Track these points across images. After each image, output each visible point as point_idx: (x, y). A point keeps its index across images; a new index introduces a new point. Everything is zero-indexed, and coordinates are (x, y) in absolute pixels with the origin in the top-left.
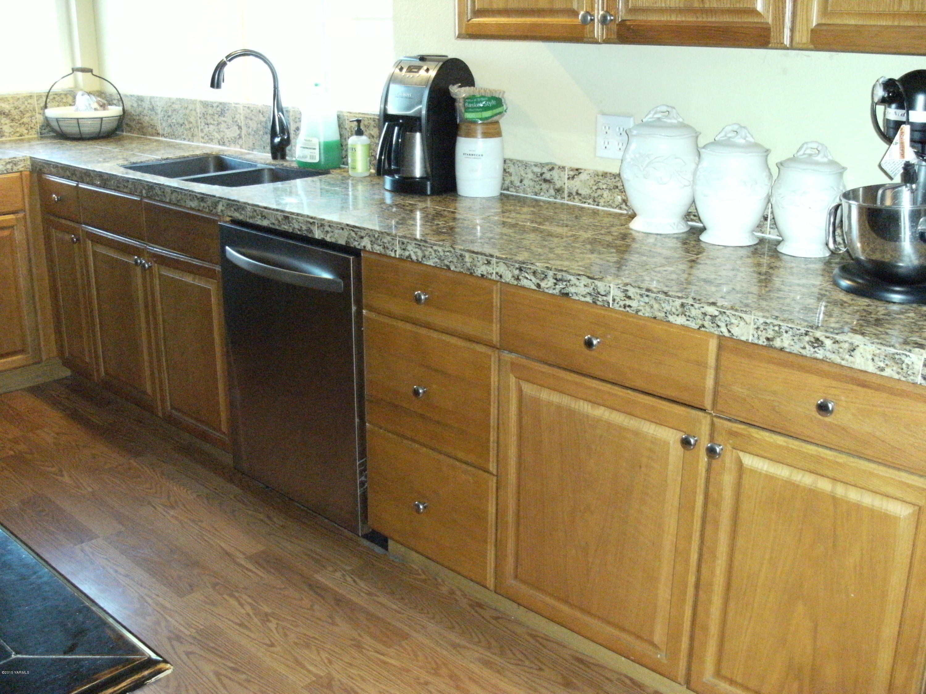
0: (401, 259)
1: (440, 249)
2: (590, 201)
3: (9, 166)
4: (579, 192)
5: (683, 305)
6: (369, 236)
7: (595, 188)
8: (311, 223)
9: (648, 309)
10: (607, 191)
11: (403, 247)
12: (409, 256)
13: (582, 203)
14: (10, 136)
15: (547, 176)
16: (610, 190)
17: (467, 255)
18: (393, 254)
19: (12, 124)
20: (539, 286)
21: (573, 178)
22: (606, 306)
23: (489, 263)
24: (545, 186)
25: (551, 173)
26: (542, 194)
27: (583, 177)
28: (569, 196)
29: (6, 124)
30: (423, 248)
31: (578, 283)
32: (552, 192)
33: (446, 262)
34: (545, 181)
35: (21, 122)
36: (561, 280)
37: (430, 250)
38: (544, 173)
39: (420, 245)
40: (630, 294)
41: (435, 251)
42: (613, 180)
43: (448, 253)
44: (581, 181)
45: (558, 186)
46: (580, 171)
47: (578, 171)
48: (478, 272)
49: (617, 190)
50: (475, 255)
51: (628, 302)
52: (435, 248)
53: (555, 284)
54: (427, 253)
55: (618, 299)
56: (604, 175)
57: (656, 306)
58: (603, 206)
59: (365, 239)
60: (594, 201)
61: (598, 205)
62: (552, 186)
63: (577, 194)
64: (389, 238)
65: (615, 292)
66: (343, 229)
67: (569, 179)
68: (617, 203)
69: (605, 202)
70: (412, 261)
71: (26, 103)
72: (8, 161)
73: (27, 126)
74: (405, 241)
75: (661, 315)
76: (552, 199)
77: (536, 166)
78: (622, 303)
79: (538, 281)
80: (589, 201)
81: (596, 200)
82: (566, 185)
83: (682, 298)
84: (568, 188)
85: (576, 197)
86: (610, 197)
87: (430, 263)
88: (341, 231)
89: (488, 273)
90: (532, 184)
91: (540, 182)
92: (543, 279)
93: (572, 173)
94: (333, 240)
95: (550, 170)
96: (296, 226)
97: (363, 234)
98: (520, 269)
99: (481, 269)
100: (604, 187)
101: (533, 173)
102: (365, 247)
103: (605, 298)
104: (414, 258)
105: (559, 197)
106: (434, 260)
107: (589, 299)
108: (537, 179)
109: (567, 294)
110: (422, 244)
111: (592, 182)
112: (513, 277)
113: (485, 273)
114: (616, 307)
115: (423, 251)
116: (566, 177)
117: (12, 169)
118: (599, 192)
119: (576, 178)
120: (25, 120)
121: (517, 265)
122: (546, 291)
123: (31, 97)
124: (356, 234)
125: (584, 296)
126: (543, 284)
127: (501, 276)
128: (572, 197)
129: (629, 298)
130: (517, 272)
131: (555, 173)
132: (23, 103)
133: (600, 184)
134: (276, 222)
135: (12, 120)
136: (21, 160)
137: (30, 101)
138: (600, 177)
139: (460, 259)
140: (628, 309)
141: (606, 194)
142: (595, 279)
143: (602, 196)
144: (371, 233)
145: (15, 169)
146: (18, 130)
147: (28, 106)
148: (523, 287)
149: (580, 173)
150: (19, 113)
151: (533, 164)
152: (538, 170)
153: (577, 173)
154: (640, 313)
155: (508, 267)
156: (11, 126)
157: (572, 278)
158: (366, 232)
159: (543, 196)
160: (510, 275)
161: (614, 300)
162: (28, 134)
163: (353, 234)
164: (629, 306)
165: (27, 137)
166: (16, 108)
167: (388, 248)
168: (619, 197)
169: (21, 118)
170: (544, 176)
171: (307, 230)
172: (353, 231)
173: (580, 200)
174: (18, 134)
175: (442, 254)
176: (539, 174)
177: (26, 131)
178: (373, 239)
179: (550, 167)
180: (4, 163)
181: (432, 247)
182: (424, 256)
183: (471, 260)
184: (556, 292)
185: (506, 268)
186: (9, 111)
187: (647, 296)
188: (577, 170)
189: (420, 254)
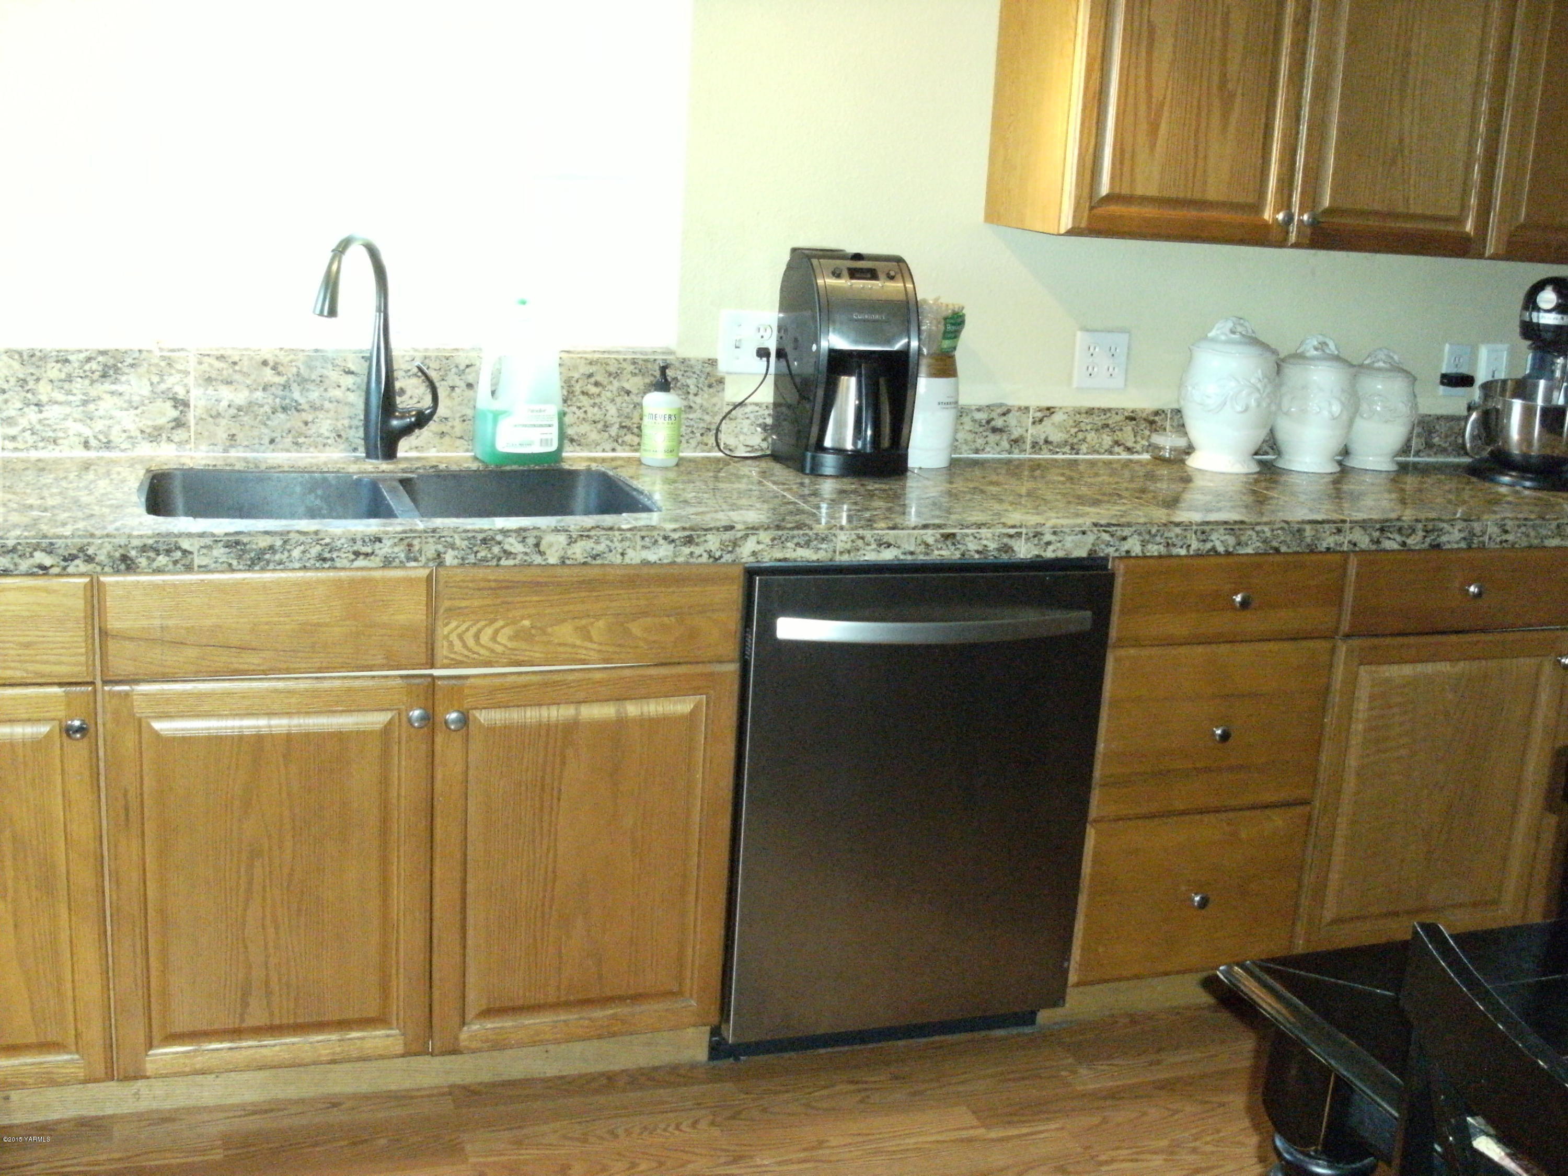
0: (1199, 555)
1: (1266, 529)
2: (1067, 449)
4: (1050, 439)
5: (1558, 526)
6: (1140, 534)
7: (1073, 431)
8: (1011, 536)
9: (1524, 539)
10: (1093, 433)
11: (1203, 537)
12: (1214, 549)
13: (1053, 454)
15: (999, 423)
16: (1097, 430)
17: (1308, 527)
18: (1183, 552)
20: (1404, 544)
21: (1041, 421)
22: (1482, 547)
23: (1339, 531)
24: (993, 438)
25: (1005, 418)
26: (988, 449)
27: (1058, 418)
28: (1033, 447)
30: (1238, 532)
31: (1451, 530)
32: (1005, 444)
33: (1275, 544)
34: (995, 430)
36: (1433, 530)
37: (1250, 532)
38: (993, 419)
39: (1232, 529)
40: (1508, 528)
41: (1257, 533)
42: (1103, 417)
43: (1279, 532)
44: (1053, 424)
45: (1016, 434)
46: (1052, 410)
47: (1050, 411)
48: (1323, 546)
49: (1108, 429)
50: (1319, 526)
51: (1504, 537)
52: (1258, 528)
53: (1425, 537)
54: (1243, 538)
55: (1494, 536)
56: (1090, 412)
57: (1532, 534)
58: (1087, 453)
59: (1129, 540)
60: (1072, 449)
61: (1077, 453)
62: (1005, 437)
63: (1047, 442)
64: (1178, 530)
65: (1493, 530)
66: (1084, 533)
67: (1034, 423)
68: (1106, 447)
69: (1087, 448)
70: (1217, 553)
74: (1207, 528)
75: (1536, 542)
76: (1005, 456)
77: (979, 410)
78: (1498, 540)
79: (1404, 539)
80: (1064, 450)
81: (1076, 447)
82: (1030, 431)
83: (1558, 519)
84: (1032, 436)
85: (1044, 447)
86: (1096, 441)
87: (1249, 550)
88: (1080, 536)
89: (1336, 544)
90: (970, 437)
91: (985, 434)
92: (1410, 535)
93: (1039, 415)
94: (1061, 554)
95: (1004, 414)
96: (972, 546)
97: (1126, 532)
98: (1382, 530)
99: (1329, 541)
100: (1089, 427)
101: (974, 421)
102: (1128, 552)
103: (1481, 539)
104: (1221, 549)
105: (1017, 451)
106: (1254, 546)
107: (1463, 545)
108: (981, 429)
109: (1438, 546)
110: (1236, 527)
111: (1071, 423)
112: (1372, 541)
113: (1332, 545)
114: (1492, 545)
115: (1237, 537)
116: (1031, 420)
118: (1080, 435)
119: (1046, 422)
121: (1378, 526)
122: (1413, 547)
124: (1112, 536)
125: (1457, 543)
126: (1409, 541)
127: (1355, 545)
128: (1037, 447)
129: (1506, 532)
130: (1376, 534)
131: (1012, 420)
133: (1082, 424)
134: (922, 548)
138: (1084, 415)
139: (1297, 535)
140: (1504, 544)
141: (1091, 436)
142: (1471, 521)
143: (1084, 440)
144: (1143, 529)
148: (1386, 551)
149: (1053, 413)
151: (974, 408)
152: (982, 416)
153: (1048, 413)
154: (1517, 546)
155: (1365, 530)
157: (1445, 525)
158: (1133, 529)
159: (989, 452)
160: (1367, 539)
161: (1490, 539)
163: (1106, 537)
164: (1506, 541)
167: (1174, 545)
168: (1109, 438)
170: (993, 423)
171: (999, 550)
172: (1105, 531)
173: (1050, 450)
175: (1268, 534)
176: (984, 422)
178: (1147, 537)
179: (1004, 409)
181: (1253, 529)
182: (1239, 544)
183: (1313, 533)
184: (1426, 545)
185: (1363, 532)
187: (1525, 525)
188: (1048, 409)
189: (1231, 541)
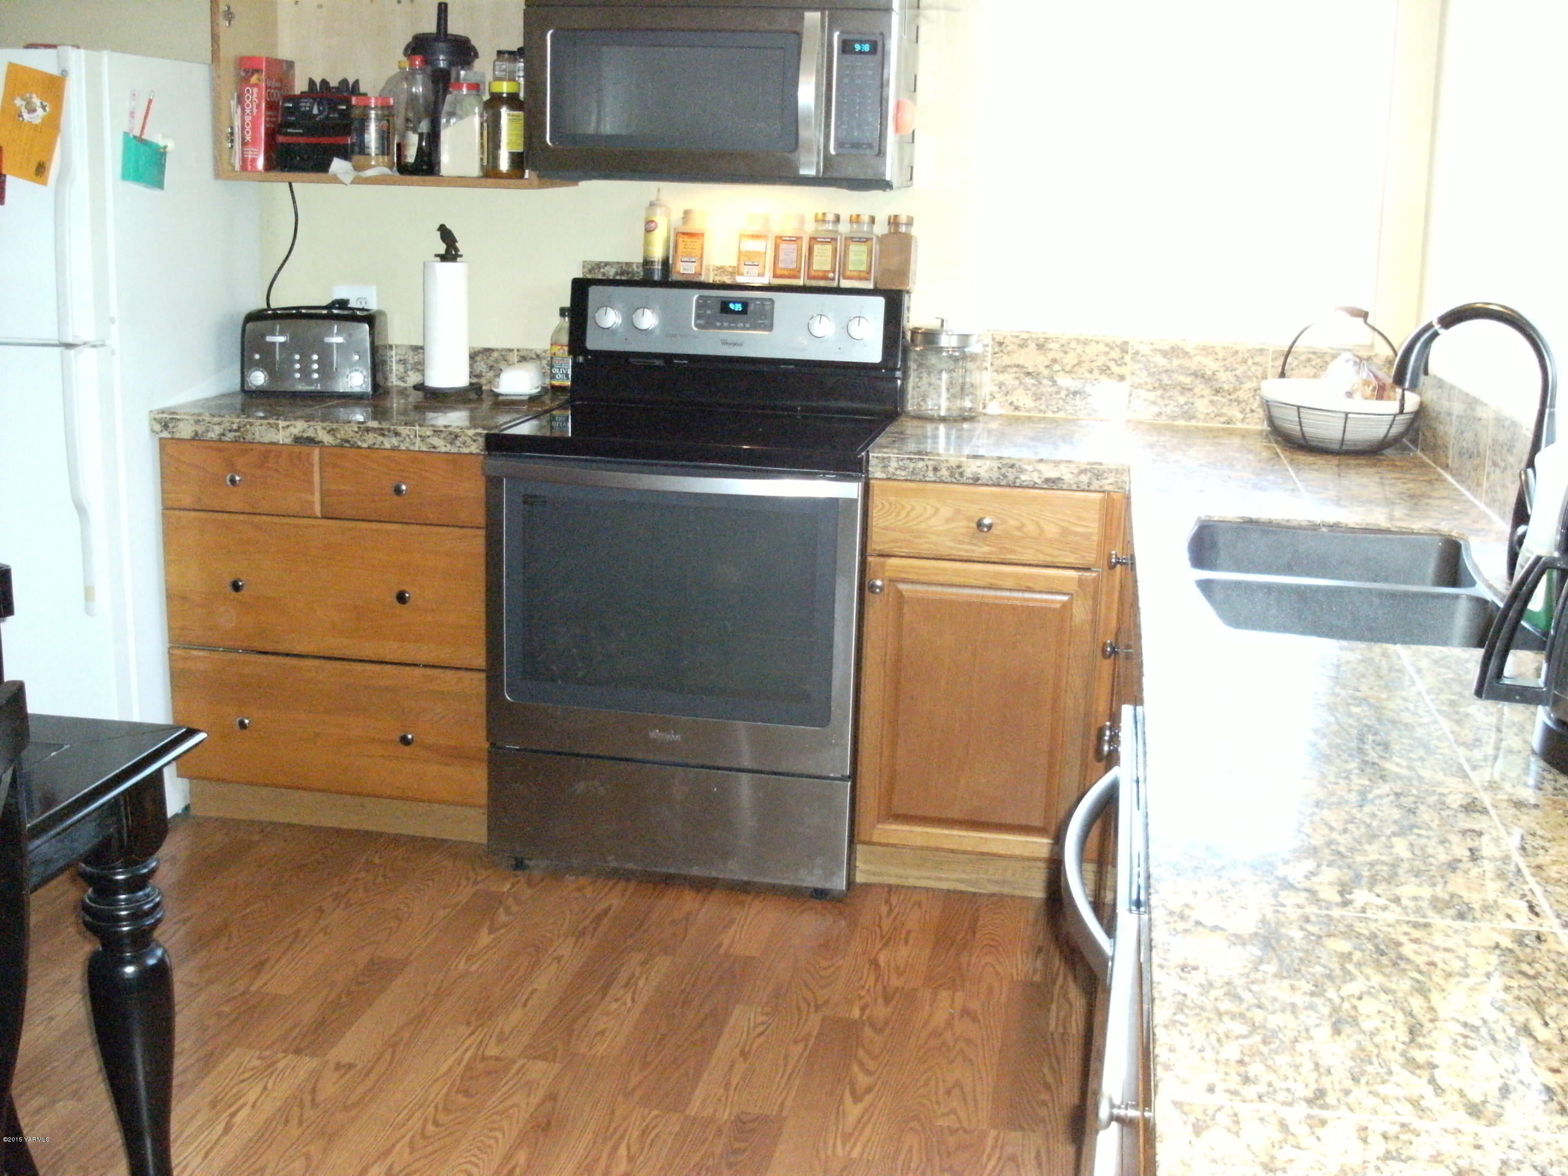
3: (1084, 478)
14: (1205, 420)
19: (1215, 398)
29: (1202, 396)
35: (1233, 397)
71: (1250, 362)
72: (1083, 467)
73: (1243, 405)
117: (1089, 484)
120: (1241, 395)
123: (1261, 351)
132: (1245, 361)
135: (1217, 391)
136: (1110, 471)
137: (1258, 359)
145: (1096, 485)
146: (1224, 410)
147: (1254, 368)
150: (1233, 380)
156: (1212, 402)
162: (1243, 420)
165: (1239, 425)
166: (1227, 369)
169: (1235, 390)
174: (1223, 419)
177: (1240, 416)
180: (1076, 471)
186: (1214, 374)
